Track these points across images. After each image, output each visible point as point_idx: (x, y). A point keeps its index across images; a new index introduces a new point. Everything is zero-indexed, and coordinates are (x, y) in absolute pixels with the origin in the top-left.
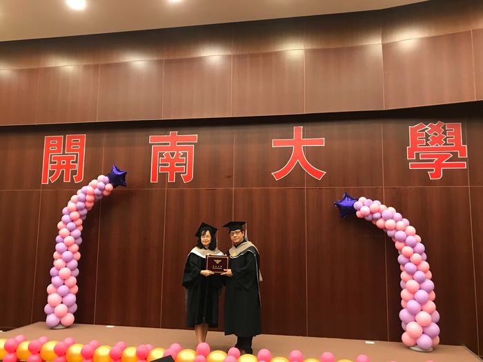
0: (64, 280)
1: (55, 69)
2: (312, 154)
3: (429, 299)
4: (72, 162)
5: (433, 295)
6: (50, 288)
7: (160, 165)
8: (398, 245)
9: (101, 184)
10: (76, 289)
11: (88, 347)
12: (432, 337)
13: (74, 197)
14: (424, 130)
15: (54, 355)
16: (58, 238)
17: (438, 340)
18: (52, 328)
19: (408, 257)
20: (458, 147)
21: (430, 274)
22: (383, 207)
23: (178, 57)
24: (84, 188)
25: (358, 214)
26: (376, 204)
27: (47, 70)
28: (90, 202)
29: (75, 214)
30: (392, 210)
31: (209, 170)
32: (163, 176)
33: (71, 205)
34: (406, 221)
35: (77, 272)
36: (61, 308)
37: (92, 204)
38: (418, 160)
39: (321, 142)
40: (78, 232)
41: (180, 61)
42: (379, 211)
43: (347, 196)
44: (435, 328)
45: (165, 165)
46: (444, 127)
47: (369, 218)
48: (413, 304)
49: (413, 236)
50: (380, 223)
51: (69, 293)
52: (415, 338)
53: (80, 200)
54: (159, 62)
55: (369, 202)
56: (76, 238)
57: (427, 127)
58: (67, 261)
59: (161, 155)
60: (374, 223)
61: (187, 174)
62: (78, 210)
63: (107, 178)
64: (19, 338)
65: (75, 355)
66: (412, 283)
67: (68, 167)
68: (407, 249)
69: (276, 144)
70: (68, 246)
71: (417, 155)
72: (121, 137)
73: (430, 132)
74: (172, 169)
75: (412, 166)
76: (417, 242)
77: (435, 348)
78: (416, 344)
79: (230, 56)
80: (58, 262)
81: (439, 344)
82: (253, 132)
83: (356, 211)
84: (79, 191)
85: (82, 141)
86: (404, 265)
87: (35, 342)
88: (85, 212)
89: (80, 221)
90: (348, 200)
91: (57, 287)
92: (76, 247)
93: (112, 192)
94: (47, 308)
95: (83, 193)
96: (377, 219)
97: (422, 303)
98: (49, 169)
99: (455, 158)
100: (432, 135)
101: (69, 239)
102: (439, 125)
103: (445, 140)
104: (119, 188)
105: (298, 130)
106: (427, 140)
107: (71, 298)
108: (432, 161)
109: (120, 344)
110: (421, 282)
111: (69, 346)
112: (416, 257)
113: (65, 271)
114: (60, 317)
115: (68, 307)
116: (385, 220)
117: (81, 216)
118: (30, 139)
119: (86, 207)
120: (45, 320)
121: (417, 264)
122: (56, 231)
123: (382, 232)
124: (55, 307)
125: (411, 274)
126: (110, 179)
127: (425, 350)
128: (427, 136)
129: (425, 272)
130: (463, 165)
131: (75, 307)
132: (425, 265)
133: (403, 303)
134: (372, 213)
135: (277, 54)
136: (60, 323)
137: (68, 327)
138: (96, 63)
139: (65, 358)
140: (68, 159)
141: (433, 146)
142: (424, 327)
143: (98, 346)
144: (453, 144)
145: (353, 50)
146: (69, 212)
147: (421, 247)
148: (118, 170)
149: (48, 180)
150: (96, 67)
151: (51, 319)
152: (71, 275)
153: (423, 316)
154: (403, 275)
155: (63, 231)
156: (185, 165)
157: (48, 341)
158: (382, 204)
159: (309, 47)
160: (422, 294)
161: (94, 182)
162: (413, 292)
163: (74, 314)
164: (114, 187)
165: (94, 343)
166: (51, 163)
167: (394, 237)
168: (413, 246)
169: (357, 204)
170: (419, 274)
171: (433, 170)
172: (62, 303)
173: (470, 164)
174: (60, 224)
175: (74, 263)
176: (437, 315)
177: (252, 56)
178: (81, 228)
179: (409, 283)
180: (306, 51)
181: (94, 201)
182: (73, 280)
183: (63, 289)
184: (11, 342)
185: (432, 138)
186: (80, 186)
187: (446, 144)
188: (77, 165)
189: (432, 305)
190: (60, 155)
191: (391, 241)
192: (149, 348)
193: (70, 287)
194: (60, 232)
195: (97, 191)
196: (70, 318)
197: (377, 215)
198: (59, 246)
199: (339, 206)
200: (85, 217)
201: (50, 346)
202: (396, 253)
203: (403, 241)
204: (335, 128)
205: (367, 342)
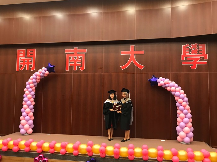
0: (28, 114)
1: (21, 19)
2: (139, 58)
3: (189, 122)
4: (30, 61)
5: (191, 120)
6: (21, 117)
7: (70, 63)
8: (176, 98)
9: (43, 71)
10: (33, 118)
11: (40, 143)
12: (190, 138)
13: (31, 77)
14: (189, 47)
15: (25, 147)
16: (24, 95)
17: (192, 139)
18: (23, 135)
19: (181, 104)
20: (204, 55)
21: (190, 111)
22: (170, 81)
23: (78, 13)
24: (36, 73)
25: (159, 84)
26: (167, 80)
27: (18, 19)
28: (38, 79)
29: (32, 85)
30: (174, 83)
31: (92, 65)
32: (71, 68)
33: (30, 81)
34: (180, 88)
35: (33, 110)
36: (27, 126)
37: (39, 80)
38: (186, 60)
39: (143, 53)
40: (33, 93)
41: (79, 15)
42: (168, 83)
43: (154, 77)
44: (191, 134)
45: (72, 63)
46: (198, 46)
47: (164, 86)
48: (182, 124)
49: (183, 94)
50: (168, 89)
51: (30, 119)
52: (183, 138)
53: (34, 78)
54: (69, 16)
55: (164, 79)
56: (32, 96)
57: (190, 46)
58: (29, 106)
59: (70, 58)
60: (166, 88)
61: (82, 67)
62: (33, 83)
63: (46, 69)
64: (8, 139)
65: (34, 146)
66: (182, 115)
67: (28, 63)
68: (180, 100)
69: (122, 53)
70: (29, 99)
71: (186, 58)
72: (52, 50)
73: (191, 48)
74: (75, 65)
75: (183, 63)
76: (185, 97)
77: (191, 143)
78: (183, 141)
79: (102, 13)
80: (25, 106)
81: (193, 141)
82: (112, 48)
83: (158, 83)
84: (34, 74)
85: (34, 52)
86: (179, 107)
87: (16, 141)
88: (36, 84)
89: (34, 88)
90: (154, 79)
91: (24, 117)
92: (32, 99)
93: (48, 75)
94: (20, 126)
95: (35, 75)
96: (167, 87)
97: (186, 123)
98: (20, 64)
99: (202, 60)
100: (192, 49)
101: (29, 96)
102: (196, 45)
103: (198, 51)
104: (52, 73)
105: (132, 47)
106: (190, 52)
107: (31, 122)
108: (192, 61)
109: (54, 142)
110: (186, 114)
111: (31, 143)
112: (184, 103)
113: (28, 110)
114: (26, 130)
115: (30, 125)
116: (171, 87)
117: (35, 86)
118: (10, 51)
119: (37, 82)
120: (19, 131)
121: (184, 107)
122: (24, 93)
123: (169, 92)
124: (24, 126)
125: (182, 111)
126: (47, 69)
127: (187, 144)
128: (190, 50)
129: (188, 110)
130: (206, 63)
131: (33, 126)
132: (188, 107)
133: (178, 123)
134: (165, 84)
135: (123, 12)
136: (26, 133)
137: (30, 134)
138: (40, 16)
139: (29, 148)
140: (28, 60)
141: (193, 54)
142: (186, 134)
143: (44, 142)
144: (202, 54)
145: (157, 10)
146: (29, 84)
147: (186, 99)
148: (51, 65)
149: (19, 69)
150: (40, 18)
151: (22, 131)
152: (31, 112)
153: (187, 129)
154: (178, 111)
155: (27, 92)
156: (81, 63)
157: (22, 140)
158: (170, 80)
159: (138, 9)
160: (186, 120)
161: (40, 70)
162: (182, 119)
163: (33, 129)
164: (49, 73)
165: (42, 141)
166: (20, 62)
167: (175, 95)
168: (183, 99)
169: (158, 80)
170: (185, 111)
171: (192, 65)
172: (27, 124)
173: (209, 63)
174: (25, 89)
175: (32, 106)
176: (192, 129)
177: (112, 13)
178: (35, 91)
179: (181, 115)
180: (136, 11)
181: (40, 79)
182: (31, 114)
183: (27, 118)
184: (5, 141)
185: (193, 51)
186: (34, 72)
187: (198, 53)
188: (32, 63)
189: (190, 124)
190: (24, 58)
191: (173, 97)
192: (67, 143)
193: (30, 117)
194: (25, 93)
195: (41, 74)
196: (31, 131)
197: (167, 85)
198: (25, 99)
199: (150, 81)
200: (36, 86)
201: (23, 143)
202: (175, 102)
203: (178, 96)
204: (149, 46)
205: (162, 140)
